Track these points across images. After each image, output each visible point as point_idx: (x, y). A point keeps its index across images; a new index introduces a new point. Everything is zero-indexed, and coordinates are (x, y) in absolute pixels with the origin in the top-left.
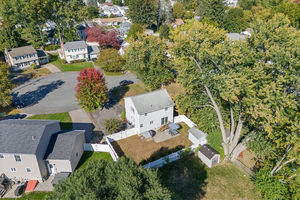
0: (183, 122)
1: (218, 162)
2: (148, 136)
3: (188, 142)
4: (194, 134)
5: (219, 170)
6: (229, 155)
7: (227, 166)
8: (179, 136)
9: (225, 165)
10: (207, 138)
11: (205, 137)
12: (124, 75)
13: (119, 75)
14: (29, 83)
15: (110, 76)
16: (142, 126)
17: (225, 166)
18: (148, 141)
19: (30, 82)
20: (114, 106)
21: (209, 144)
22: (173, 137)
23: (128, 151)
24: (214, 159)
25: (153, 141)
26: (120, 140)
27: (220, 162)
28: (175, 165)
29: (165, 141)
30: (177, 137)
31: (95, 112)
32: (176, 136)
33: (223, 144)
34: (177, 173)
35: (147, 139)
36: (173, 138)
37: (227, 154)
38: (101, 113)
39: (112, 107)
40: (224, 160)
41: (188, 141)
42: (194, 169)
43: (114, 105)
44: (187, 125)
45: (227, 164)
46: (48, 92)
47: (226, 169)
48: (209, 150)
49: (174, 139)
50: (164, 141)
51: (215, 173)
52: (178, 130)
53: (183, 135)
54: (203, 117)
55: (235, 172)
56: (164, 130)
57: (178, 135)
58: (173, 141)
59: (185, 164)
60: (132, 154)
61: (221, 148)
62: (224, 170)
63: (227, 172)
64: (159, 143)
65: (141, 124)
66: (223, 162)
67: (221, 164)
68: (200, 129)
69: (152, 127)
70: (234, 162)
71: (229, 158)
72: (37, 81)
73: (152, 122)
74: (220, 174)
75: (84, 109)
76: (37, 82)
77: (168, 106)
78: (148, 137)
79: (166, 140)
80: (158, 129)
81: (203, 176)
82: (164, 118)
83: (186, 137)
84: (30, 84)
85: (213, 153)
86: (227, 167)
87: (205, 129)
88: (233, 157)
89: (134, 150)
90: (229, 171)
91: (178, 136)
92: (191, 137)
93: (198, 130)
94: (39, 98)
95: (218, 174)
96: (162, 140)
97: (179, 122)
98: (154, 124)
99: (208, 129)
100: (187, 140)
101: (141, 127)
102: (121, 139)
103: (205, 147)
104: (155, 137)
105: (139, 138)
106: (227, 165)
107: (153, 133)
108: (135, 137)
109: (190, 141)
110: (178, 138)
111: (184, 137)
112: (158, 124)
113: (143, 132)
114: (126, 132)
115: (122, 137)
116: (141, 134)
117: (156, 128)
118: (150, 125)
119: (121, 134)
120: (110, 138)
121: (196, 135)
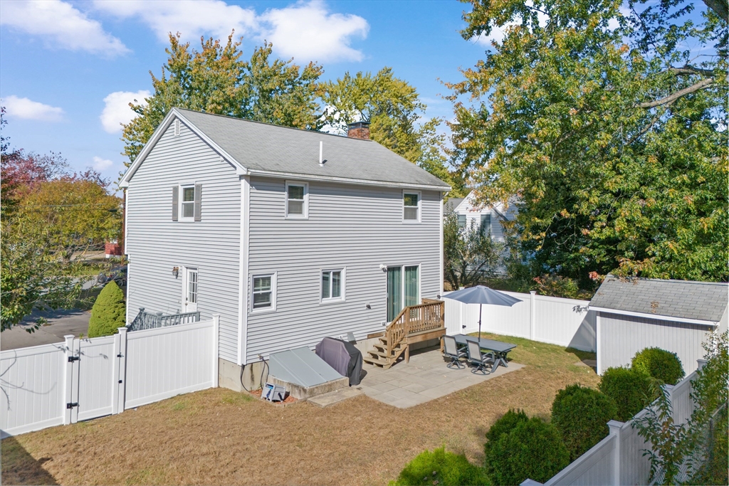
4: (654, 309)
16: (266, 298)
18: (324, 402)
29: (455, 393)
32: (504, 370)
50: (452, 397)
58: (512, 389)
65: (258, 272)
69: (335, 325)
77: (419, 182)
79: (462, 391)
82: (399, 268)
96: (434, 395)
98: (343, 297)
101: (256, 301)
102: (65, 418)
104: (372, 385)
112: (369, 307)
113: (268, 354)
114: (123, 354)
115: (74, 402)
116: (252, 366)
117: (356, 339)
118: (320, 303)
119: (71, 359)
121: (671, 309)
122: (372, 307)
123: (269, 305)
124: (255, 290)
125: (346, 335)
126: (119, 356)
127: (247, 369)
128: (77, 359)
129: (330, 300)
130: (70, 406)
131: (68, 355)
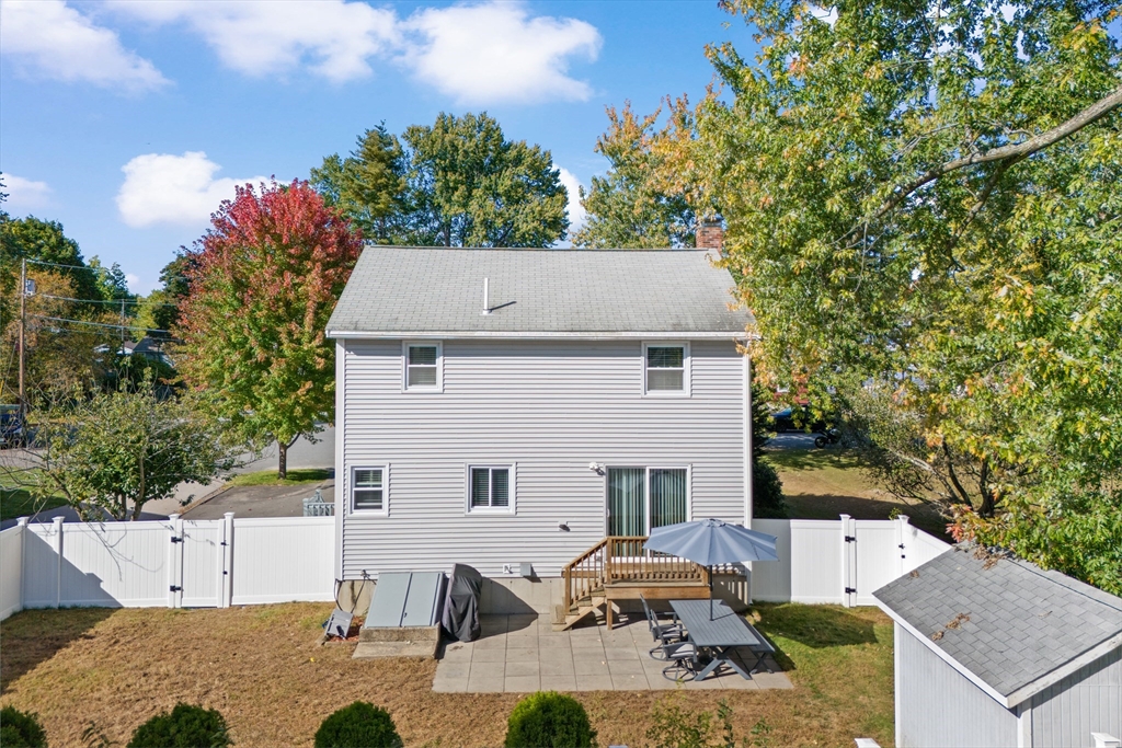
8: (778, 692)
16: (376, 498)
30: (742, 695)
32: (732, 681)
36: (671, 693)
57: (772, 681)
65: (360, 463)
69: (494, 548)
73: (488, 485)
82: (635, 470)
97: (848, 602)
98: (511, 507)
101: (360, 500)
102: (169, 601)
104: (484, 647)
112: (565, 528)
113: (377, 572)
114: (228, 542)
115: (178, 585)
116: (353, 584)
117: (538, 575)
118: (467, 513)
119: (174, 540)
120: (56, 550)
121: (970, 639)
122: (571, 529)
123: (380, 507)
124: (357, 486)
125: (518, 565)
126: (224, 544)
127: (346, 586)
128: (180, 540)
129: (487, 510)
130: (173, 589)
131: (171, 534)
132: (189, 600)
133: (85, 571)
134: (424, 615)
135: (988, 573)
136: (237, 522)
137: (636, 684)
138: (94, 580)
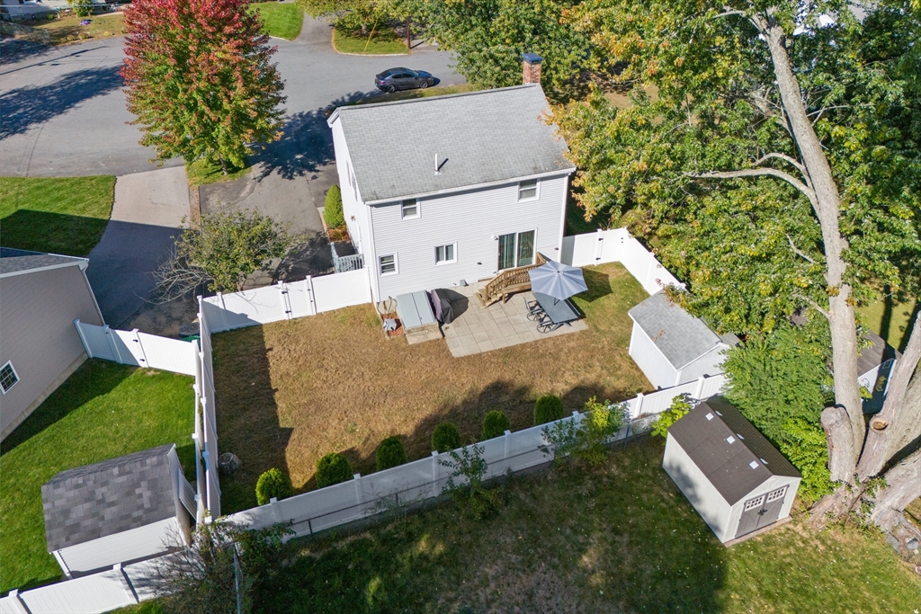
0: (619, 266)
1: (784, 514)
2: (419, 318)
3: (620, 368)
4: (657, 337)
5: (782, 568)
6: (855, 487)
7: (833, 548)
8: (583, 332)
9: (823, 542)
10: (732, 366)
11: (722, 359)
12: (412, 51)
13: (390, 51)
14: (40, 60)
15: (353, 51)
16: (391, 267)
17: (822, 548)
18: (412, 341)
19: (45, 57)
20: (318, 168)
21: (740, 396)
22: (545, 336)
23: (297, 385)
24: (757, 500)
25: (439, 348)
26: (279, 324)
27: (794, 514)
28: (522, 496)
29: (501, 350)
30: (570, 336)
31: (224, 186)
32: (565, 329)
33: (829, 416)
34: (516, 551)
35: (409, 332)
36: (544, 341)
37: (847, 477)
38: (252, 190)
39: (311, 169)
40: (818, 510)
41: (625, 366)
42: (626, 539)
43: (325, 164)
44: (633, 283)
45: (839, 538)
46: (89, 95)
47: (829, 567)
48: (731, 440)
49: (550, 345)
50: (494, 354)
51: (754, 588)
52: (582, 304)
53: (602, 328)
54: (727, 243)
55: (887, 598)
56: (510, 295)
57: (579, 326)
58: (543, 356)
59: (579, 497)
60: (311, 402)
61: (812, 437)
62: (816, 573)
63: (836, 589)
64: (469, 357)
65: (383, 255)
66: (810, 518)
67: (799, 528)
68: (699, 309)
69: (448, 276)
70: (885, 527)
71: (854, 502)
72: (73, 54)
73: (443, 252)
74: (784, 596)
75: (188, 169)
76: (73, 57)
77: (536, 170)
78: (418, 324)
79: (507, 349)
80: (483, 285)
81: (675, 592)
82: (513, 235)
83: (618, 345)
84: (40, 64)
85: (754, 465)
86: (836, 556)
87: (728, 310)
88: (888, 503)
89: (325, 382)
90: (848, 585)
91: (573, 334)
92: (642, 349)
93: (683, 312)
94: (43, 112)
95: (768, 595)
96: (486, 347)
97: (596, 263)
98: (455, 260)
99: (747, 316)
100: (618, 357)
101: (384, 269)
102: (285, 317)
103: (710, 417)
104: (458, 325)
105: (374, 324)
106: (835, 542)
107: (449, 305)
108: (359, 316)
109: (633, 363)
110: (572, 344)
111: (605, 341)
112: (480, 263)
113: (395, 296)
114: (311, 289)
115: (289, 310)
116: (384, 302)
117: (468, 283)
118: (435, 265)
119: (283, 293)
120: (221, 306)
121: (665, 342)
122: (483, 263)
123: (394, 271)
124: (381, 263)
125: (458, 281)
126: (309, 290)
127: (381, 303)
128: (286, 292)
129: (444, 263)
130: (287, 312)
131: (281, 291)
132: (295, 315)
133: (238, 313)
134: (429, 318)
135: (671, 310)
136: (313, 279)
137: (530, 339)
138: (244, 316)
